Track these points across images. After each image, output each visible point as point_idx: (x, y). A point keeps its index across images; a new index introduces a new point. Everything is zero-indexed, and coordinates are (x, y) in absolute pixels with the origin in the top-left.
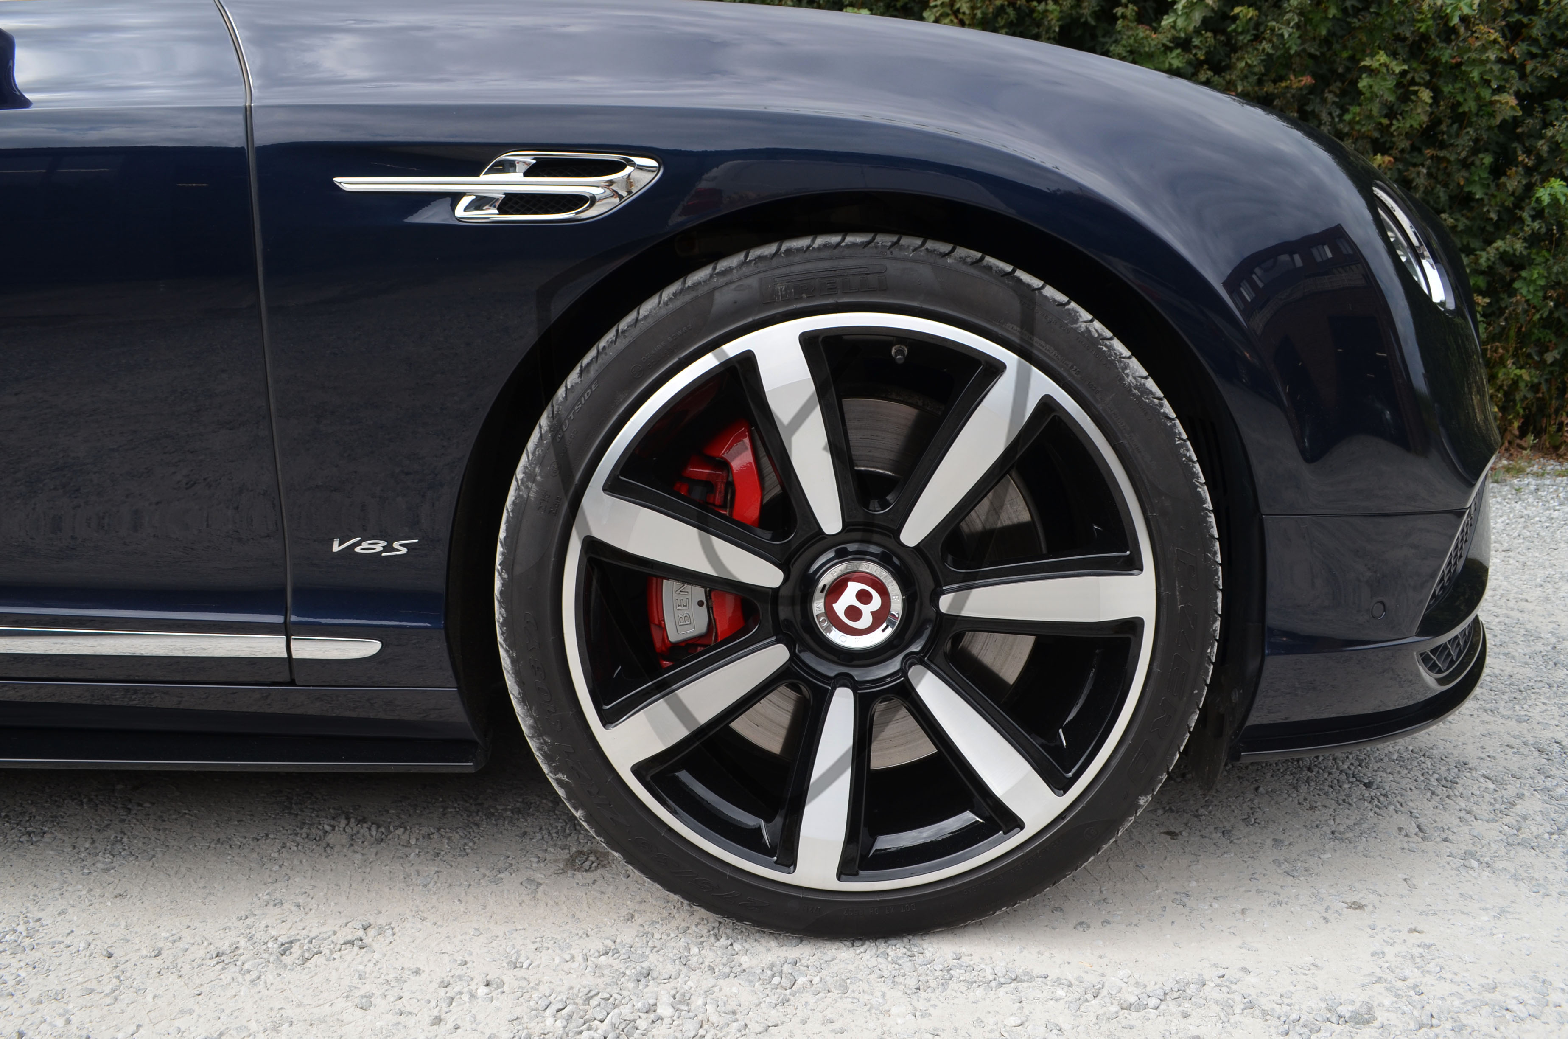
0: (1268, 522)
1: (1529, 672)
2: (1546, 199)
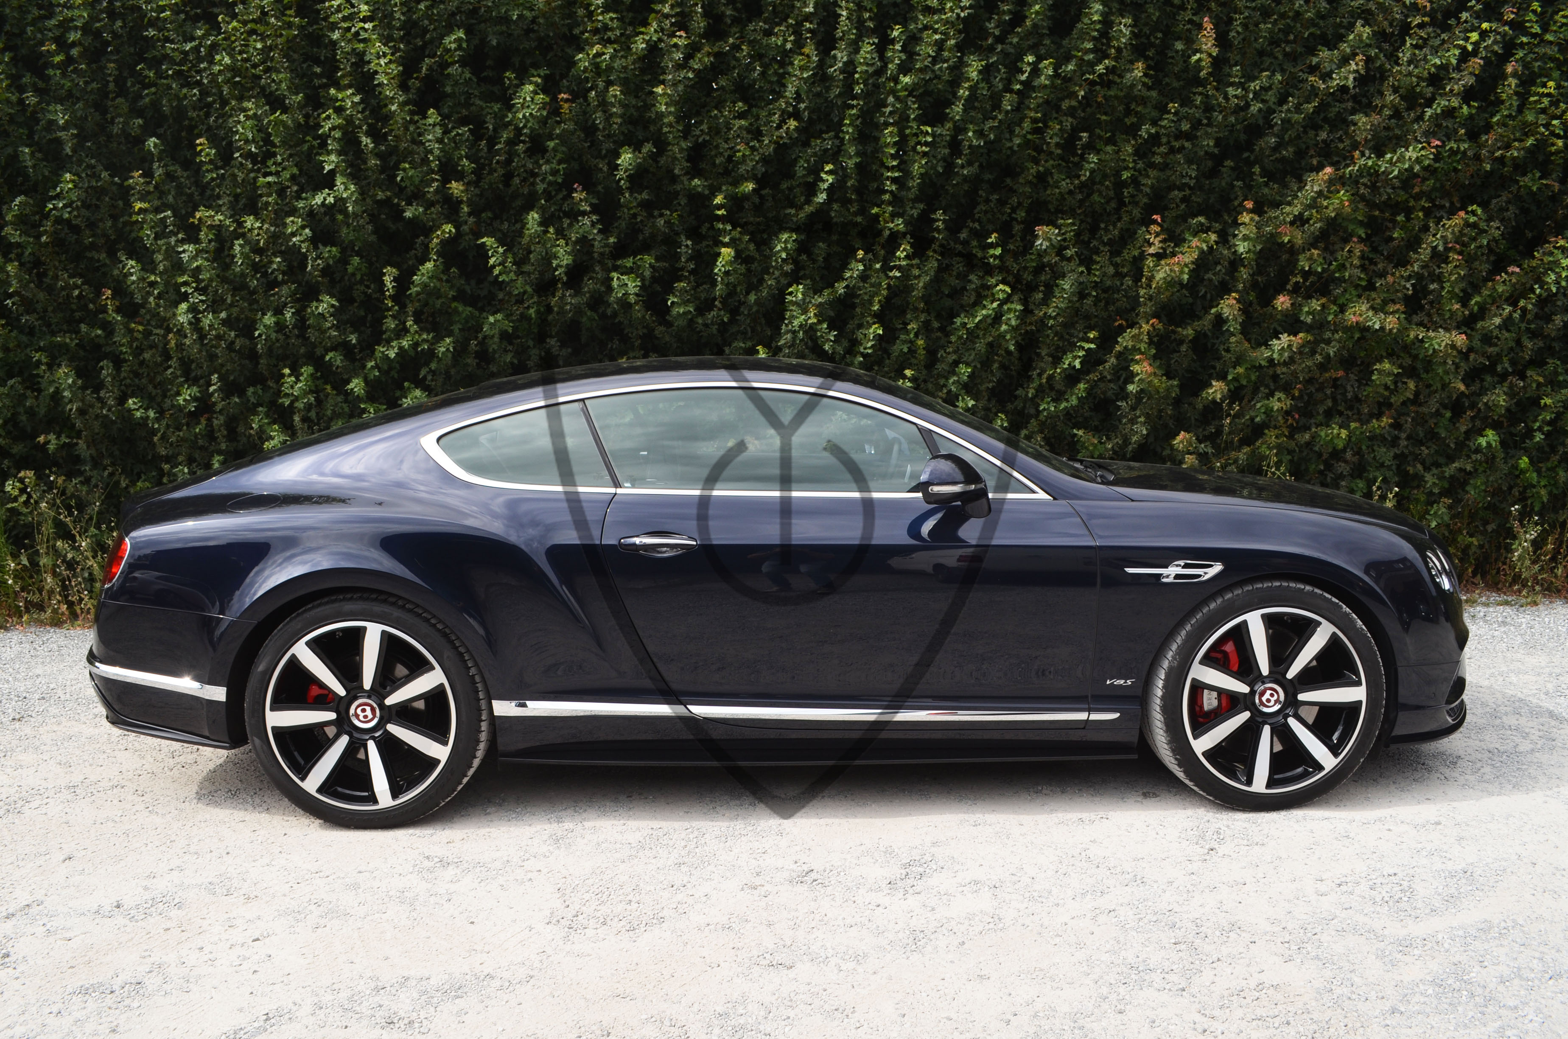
0: (1400, 669)
1: (1483, 721)
2: (1484, 444)
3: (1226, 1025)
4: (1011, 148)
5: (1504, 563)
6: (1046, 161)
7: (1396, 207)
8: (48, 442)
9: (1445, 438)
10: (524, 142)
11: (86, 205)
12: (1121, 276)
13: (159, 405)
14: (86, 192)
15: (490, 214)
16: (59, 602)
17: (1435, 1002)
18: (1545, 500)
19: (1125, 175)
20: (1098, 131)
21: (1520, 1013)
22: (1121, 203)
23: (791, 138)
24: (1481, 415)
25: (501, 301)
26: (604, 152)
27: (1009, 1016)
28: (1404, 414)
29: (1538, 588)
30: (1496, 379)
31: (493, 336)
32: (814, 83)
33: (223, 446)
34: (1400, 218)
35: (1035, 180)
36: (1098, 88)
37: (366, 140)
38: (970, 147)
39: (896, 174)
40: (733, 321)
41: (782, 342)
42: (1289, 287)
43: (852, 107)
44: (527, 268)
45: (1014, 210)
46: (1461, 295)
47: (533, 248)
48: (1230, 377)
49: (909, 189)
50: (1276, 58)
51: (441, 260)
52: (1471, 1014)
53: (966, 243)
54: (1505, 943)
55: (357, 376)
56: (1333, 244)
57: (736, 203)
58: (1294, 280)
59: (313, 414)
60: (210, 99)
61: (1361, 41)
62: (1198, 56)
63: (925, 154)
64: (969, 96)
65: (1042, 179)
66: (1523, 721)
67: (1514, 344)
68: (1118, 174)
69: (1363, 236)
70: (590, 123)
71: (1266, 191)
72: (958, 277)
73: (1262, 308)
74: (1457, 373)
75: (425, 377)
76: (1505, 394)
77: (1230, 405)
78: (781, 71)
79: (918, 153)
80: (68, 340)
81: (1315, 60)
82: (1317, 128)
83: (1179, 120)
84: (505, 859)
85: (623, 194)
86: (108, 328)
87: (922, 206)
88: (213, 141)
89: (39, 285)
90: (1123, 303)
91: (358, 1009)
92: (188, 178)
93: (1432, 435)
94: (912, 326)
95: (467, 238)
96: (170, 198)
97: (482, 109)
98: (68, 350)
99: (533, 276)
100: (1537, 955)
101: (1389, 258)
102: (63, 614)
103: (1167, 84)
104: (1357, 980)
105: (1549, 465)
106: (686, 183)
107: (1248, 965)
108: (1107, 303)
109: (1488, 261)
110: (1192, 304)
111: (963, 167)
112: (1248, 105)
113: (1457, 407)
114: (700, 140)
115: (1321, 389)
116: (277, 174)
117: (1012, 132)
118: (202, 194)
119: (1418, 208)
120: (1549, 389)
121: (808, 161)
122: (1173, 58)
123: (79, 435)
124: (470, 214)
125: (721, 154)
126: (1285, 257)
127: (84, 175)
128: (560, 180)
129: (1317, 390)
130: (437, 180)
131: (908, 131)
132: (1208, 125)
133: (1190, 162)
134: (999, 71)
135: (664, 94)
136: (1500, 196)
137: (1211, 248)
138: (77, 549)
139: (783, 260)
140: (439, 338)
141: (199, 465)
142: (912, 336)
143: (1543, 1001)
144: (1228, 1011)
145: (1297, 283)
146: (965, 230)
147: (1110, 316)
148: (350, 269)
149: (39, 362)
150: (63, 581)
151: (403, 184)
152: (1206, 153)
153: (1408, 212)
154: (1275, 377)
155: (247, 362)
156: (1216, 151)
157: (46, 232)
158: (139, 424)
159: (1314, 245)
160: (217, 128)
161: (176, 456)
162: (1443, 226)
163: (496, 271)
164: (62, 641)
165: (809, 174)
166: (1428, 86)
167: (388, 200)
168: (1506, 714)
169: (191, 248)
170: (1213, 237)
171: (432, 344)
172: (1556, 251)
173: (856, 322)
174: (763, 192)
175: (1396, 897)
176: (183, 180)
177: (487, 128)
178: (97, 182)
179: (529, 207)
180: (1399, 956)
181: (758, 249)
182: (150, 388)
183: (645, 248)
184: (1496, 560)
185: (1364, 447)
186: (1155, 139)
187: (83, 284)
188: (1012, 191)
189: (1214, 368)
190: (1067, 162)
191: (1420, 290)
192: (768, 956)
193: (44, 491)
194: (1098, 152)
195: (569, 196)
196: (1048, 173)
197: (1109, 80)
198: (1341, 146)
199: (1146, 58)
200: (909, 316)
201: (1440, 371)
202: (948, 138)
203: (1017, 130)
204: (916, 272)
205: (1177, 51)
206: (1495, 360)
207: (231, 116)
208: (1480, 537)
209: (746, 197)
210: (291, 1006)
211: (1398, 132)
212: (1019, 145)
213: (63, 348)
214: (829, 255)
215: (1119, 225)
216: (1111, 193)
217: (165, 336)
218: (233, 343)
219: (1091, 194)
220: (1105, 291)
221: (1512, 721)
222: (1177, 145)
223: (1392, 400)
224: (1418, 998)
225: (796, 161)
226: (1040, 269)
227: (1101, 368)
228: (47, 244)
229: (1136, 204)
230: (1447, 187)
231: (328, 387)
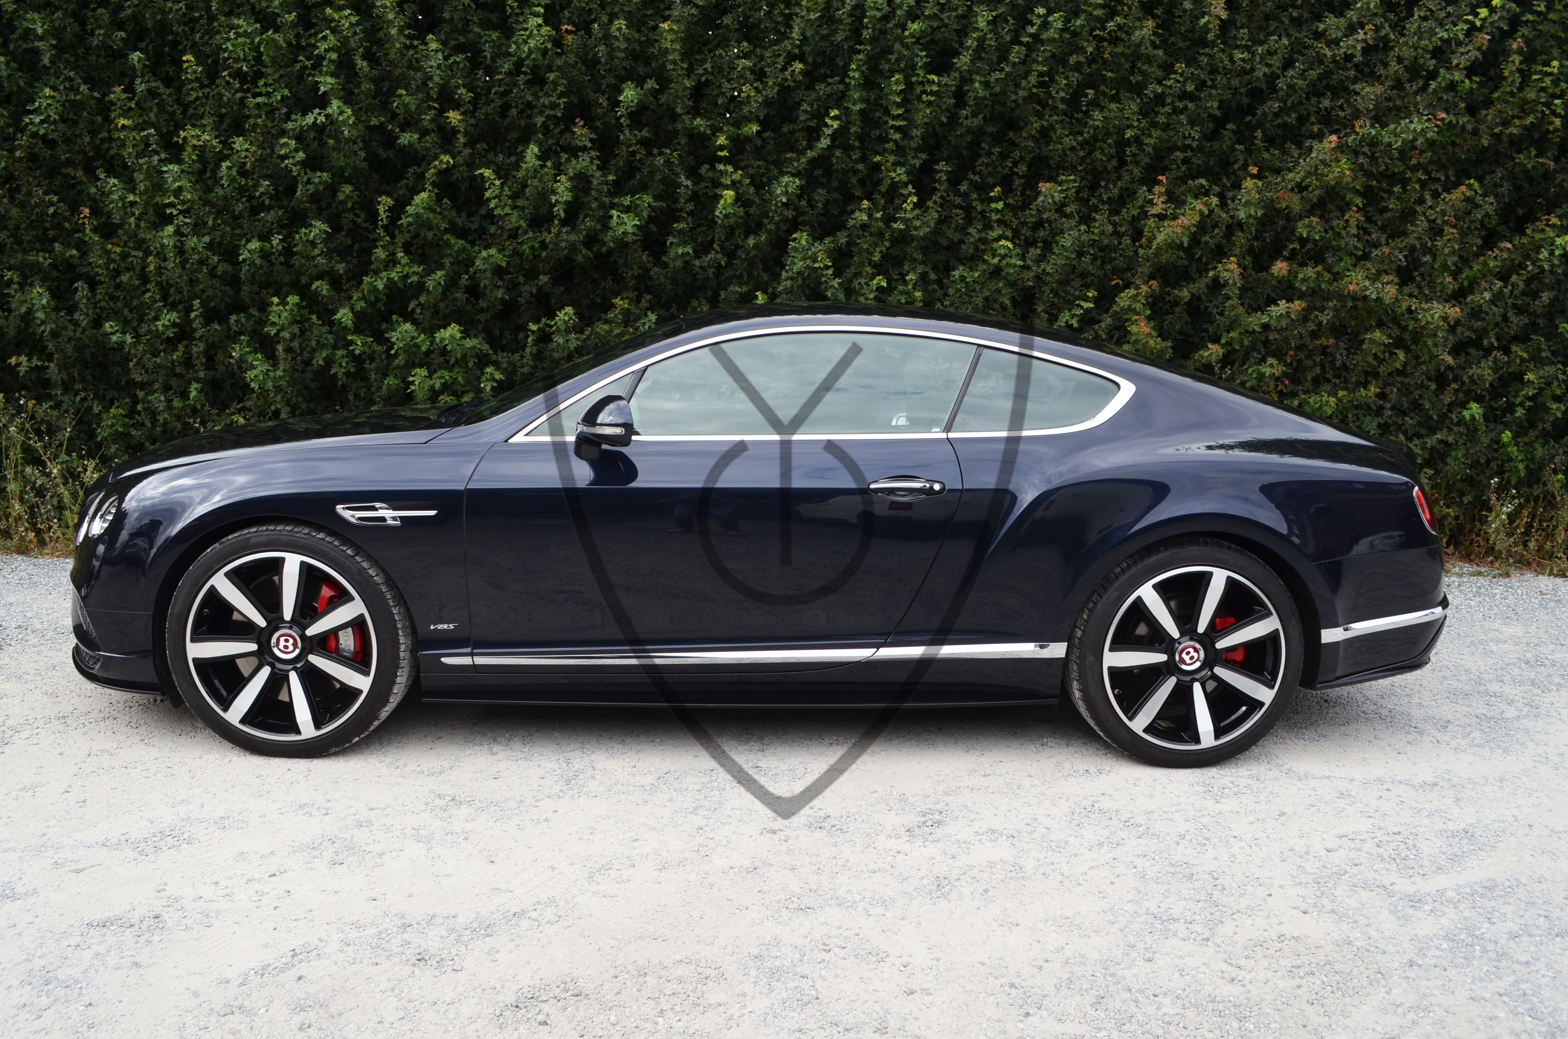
3: (1253, 974)
4: (1015, 101)
5: (1478, 535)
6: (1050, 116)
7: (1393, 178)
8: (19, 364)
9: (1429, 410)
10: (525, 73)
11: (64, 121)
12: (1120, 235)
13: (135, 330)
14: (63, 105)
15: (485, 146)
16: (26, 529)
17: (1450, 956)
18: (1522, 474)
19: (1129, 134)
20: (1103, 87)
21: (1532, 968)
22: (1122, 163)
23: (795, 81)
24: (1465, 388)
25: (492, 235)
26: (604, 86)
27: (1041, 963)
28: (1389, 384)
29: (1511, 560)
30: (1481, 353)
31: (485, 271)
32: (820, 26)
33: (201, 374)
34: (1397, 189)
35: (1037, 135)
36: (1105, 44)
37: (361, 64)
38: (975, 98)
39: (902, 123)
40: (729, 264)
41: (780, 288)
42: (1285, 253)
43: (859, 52)
44: (520, 203)
45: (1015, 164)
46: (1454, 268)
47: (529, 182)
48: (1223, 341)
49: (912, 138)
50: (1282, 22)
51: (436, 190)
52: (1486, 968)
53: (965, 195)
54: (1511, 901)
55: (342, 306)
56: (1329, 212)
57: (738, 144)
58: (1291, 247)
59: (295, 344)
60: (197, 14)
61: (1369, 9)
62: (1207, 18)
63: (930, 103)
64: (978, 46)
65: (1045, 134)
66: (1507, 689)
67: (1500, 319)
68: (1121, 132)
69: (1361, 205)
70: (590, 56)
71: (1266, 156)
72: (957, 229)
73: (1257, 273)
74: (1445, 346)
75: (413, 310)
76: (1490, 368)
77: (1222, 368)
78: (787, 11)
79: (924, 102)
80: (41, 259)
81: (1322, 27)
82: (1320, 95)
83: (1186, 80)
84: (518, 799)
85: (622, 132)
86: (83, 247)
87: (924, 156)
88: (200, 58)
89: (12, 199)
90: (1120, 263)
91: (387, 945)
92: (170, 95)
93: (1416, 406)
94: (911, 277)
95: (461, 169)
96: (152, 115)
97: (480, 37)
98: (40, 270)
99: (527, 211)
100: (1543, 913)
101: (1383, 229)
102: (31, 542)
103: (1173, 44)
104: (1373, 933)
105: (1526, 440)
106: (687, 122)
107: (1268, 917)
108: (1103, 262)
109: (1479, 236)
110: (1187, 267)
111: (967, 118)
112: (1253, 70)
113: (1441, 380)
114: (703, 79)
115: (1310, 356)
116: (268, 94)
117: (1017, 86)
118: (184, 112)
119: (1414, 180)
120: (1532, 366)
121: (811, 105)
122: (1180, 17)
123: (50, 357)
124: (465, 145)
125: (723, 93)
126: (1282, 223)
127: (62, 87)
128: (559, 115)
129: (1307, 357)
130: (435, 108)
131: (914, 79)
132: (1212, 87)
133: (1192, 123)
134: (1007, 22)
135: (671, 30)
136: (1494, 172)
137: (1211, 212)
138: (48, 475)
139: (783, 203)
140: (429, 272)
141: (175, 393)
142: (910, 287)
143: (1553, 957)
144: (1252, 961)
145: (1294, 249)
146: (965, 182)
147: (1106, 275)
148: (341, 197)
149: (11, 282)
150: (31, 508)
151: (398, 111)
152: (1210, 115)
153: (1404, 182)
154: (1266, 343)
155: (228, 288)
156: (1218, 113)
157: (20, 146)
158: (114, 349)
159: (1310, 212)
160: (203, 44)
161: (150, 383)
162: (1443, 200)
163: (492, 205)
164: (31, 570)
165: (811, 119)
166: (1431, 58)
167: (382, 125)
168: (1490, 681)
169: (174, 168)
170: (1215, 200)
171: (422, 277)
172: (1547, 229)
173: (853, 271)
174: (765, 135)
175: (1403, 855)
176: (165, 97)
177: (485, 57)
178: (76, 95)
179: (525, 140)
180: (1411, 911)
181: (757, 193)
182: (126, 312)
183: (643, 188)
184: (1470, 531)
185: (1350, 416)
186: (1160, 99)
187: (59, 201)
188: (1014, 144)
189: (1206, 331)
190: (1072, 117)
191: (1413, 262)
192: (795, 900)
193: (13, 415)
194: (1102, 109)
195: (568, 130)
196: (1052, 127)
197: (1117, 37)
198: (1341, 114)
199: (1154, 17)
200: (906, 267)
201: (1430, 343)
202: (954, 88)
203: (1024, 83)
204: (918, 223)
205: (1185, 11)
206: (1481, 334)
207: (218, 32)
208: (1456, 508)
209: (748, 139)
210: (317, 942)
211: (1399, 103)
212: (1024, 98)
213: (36, 268)
214: (828, 201)
215: (1119, 183)
216: (1113, 151)
217: (144, 259)
218: (215, 267)
219: (1094, 151)
220: (1102, 249)
221: (1495, 687)
222: (1180, 105)
223: (1380, 370)
224: (1433, 952)
225: (799, 104)
226: (1040, 224)
227: (1096, 327)
228: (21, 158)
229: (1137, 163)
230: (1444, 160)
231: (314, 317)
